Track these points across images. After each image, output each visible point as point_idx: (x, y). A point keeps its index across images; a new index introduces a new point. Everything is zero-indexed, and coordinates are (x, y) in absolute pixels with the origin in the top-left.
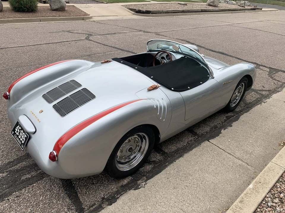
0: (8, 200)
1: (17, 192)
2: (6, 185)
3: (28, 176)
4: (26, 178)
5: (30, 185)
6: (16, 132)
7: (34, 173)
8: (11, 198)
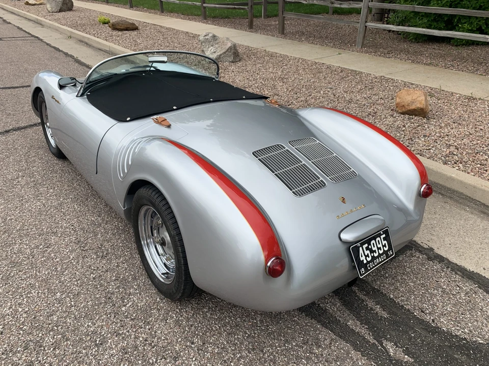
0: (433, 321)
1: (415, 314)
2: (408, 334)
3: (378, 309)
4: (384, 310)
5: (395, 302)
6: (365, 262)
7: (370, 303)
8: (428, 318)
